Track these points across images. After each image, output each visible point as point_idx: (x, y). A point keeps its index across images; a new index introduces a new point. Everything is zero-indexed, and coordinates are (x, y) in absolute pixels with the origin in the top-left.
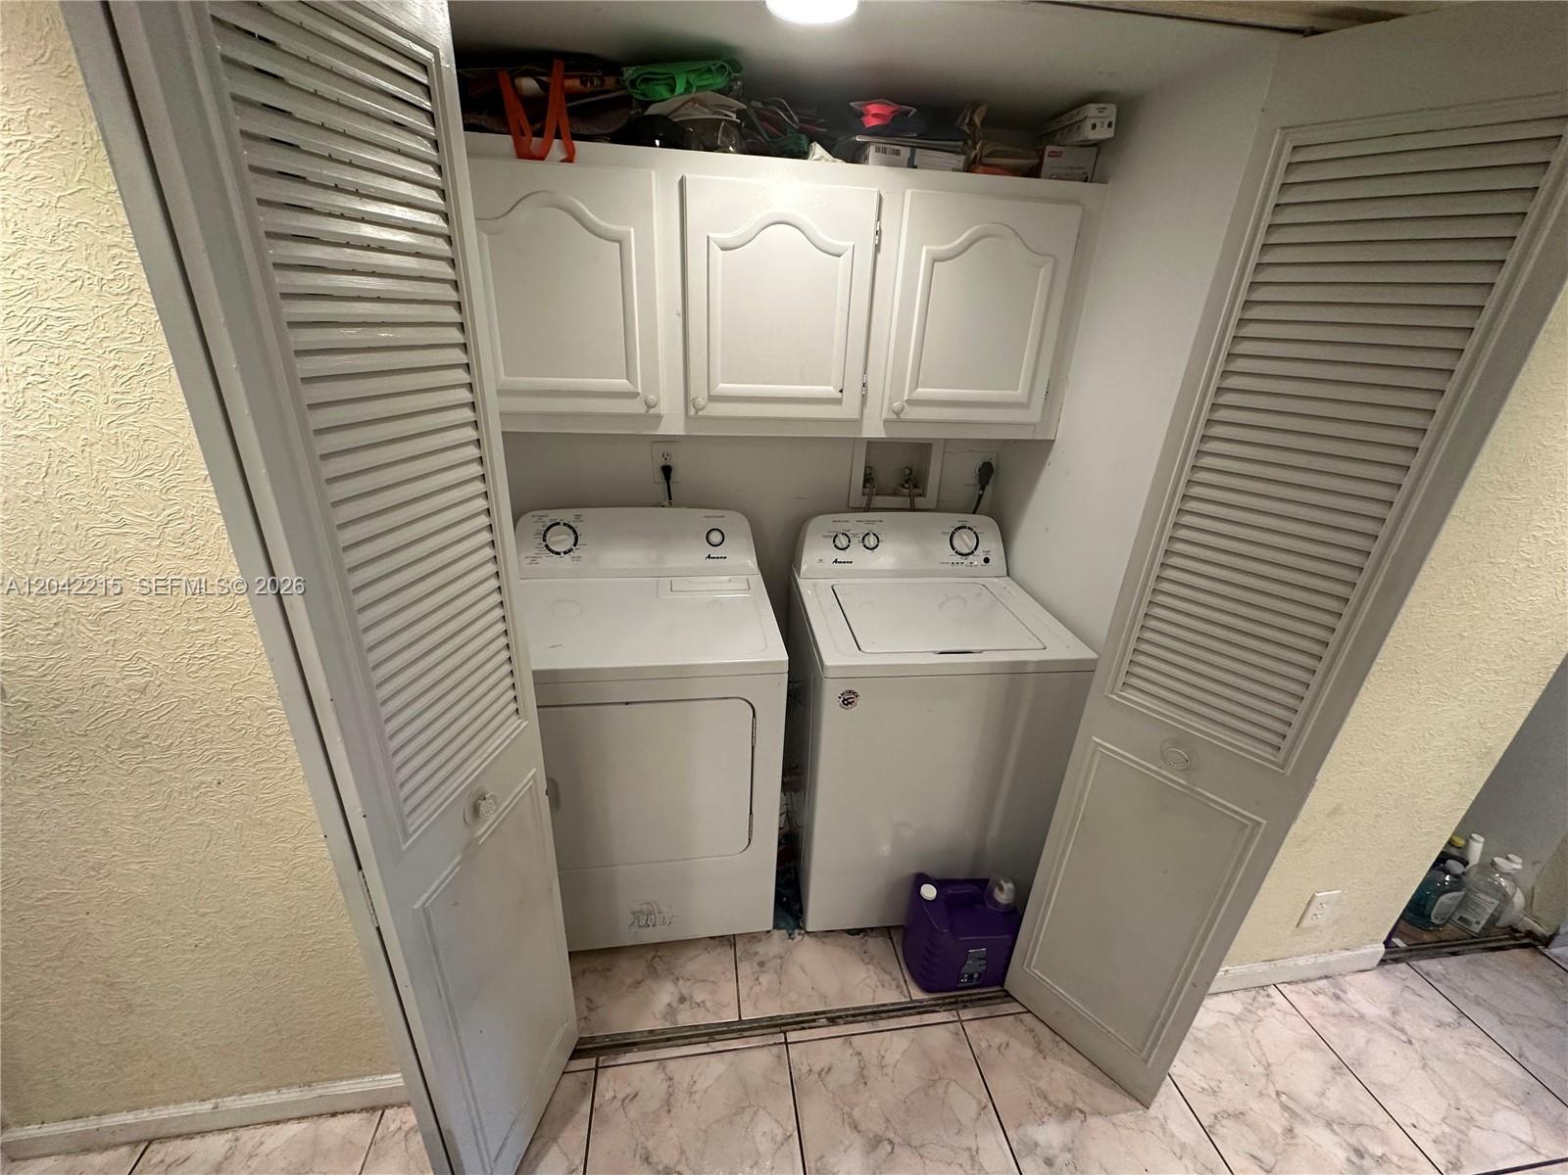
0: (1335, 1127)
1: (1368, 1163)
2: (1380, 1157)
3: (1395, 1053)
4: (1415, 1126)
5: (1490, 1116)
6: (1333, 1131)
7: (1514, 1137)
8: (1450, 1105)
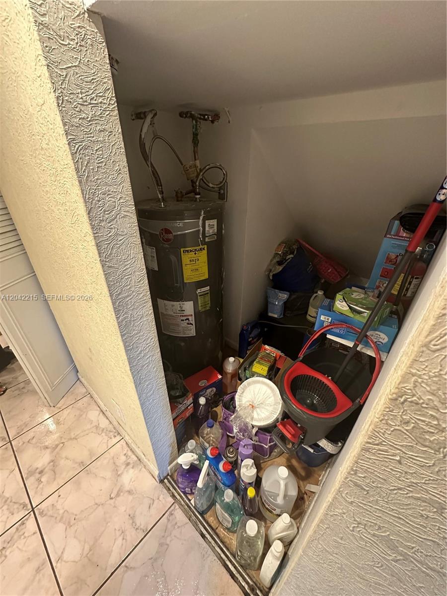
0: (52, 463)
1: (37, 476)
2: (40, 480)
3: (101, 490)
4: (59, 496)
5: (75, 537)
6: (50, 463)
7: (64, 549)
8: (76, 515)
